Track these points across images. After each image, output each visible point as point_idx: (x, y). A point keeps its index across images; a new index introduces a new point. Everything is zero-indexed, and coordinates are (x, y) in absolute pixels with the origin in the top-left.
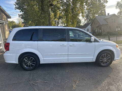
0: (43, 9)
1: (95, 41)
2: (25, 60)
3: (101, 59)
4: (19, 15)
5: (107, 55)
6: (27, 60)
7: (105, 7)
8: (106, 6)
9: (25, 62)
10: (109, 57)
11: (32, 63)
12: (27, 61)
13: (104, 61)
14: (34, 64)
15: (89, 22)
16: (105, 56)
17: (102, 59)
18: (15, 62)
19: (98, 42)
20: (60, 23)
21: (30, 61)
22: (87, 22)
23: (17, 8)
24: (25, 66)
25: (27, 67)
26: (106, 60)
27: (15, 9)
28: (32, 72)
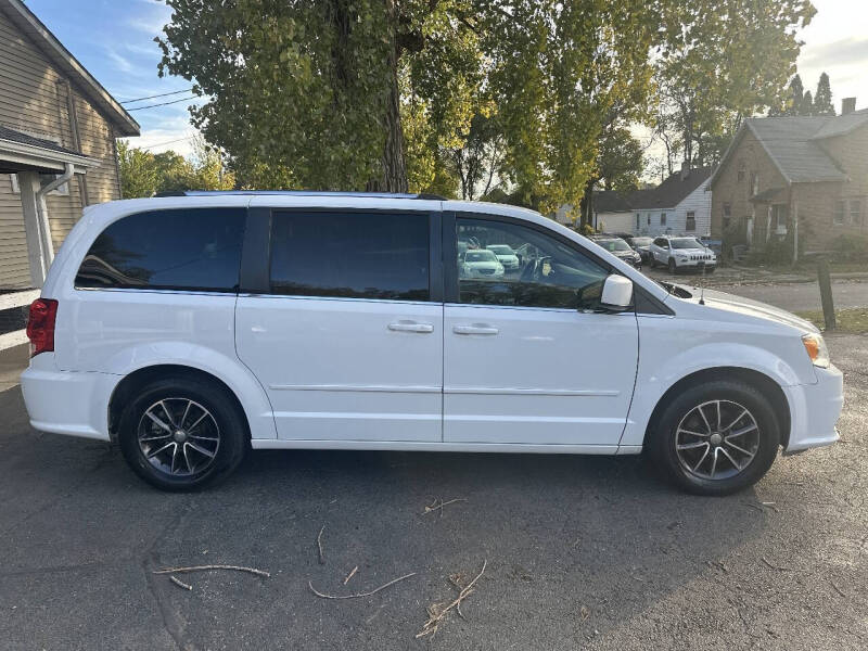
0: (342, 73)
1: (642, 302)
2: (151, 415)
3: (683, 439)
4: (197, 115)
5: (730, 412)
6: (165, 420)
7: (794, 54)
8: (802, 43)
9: (151, 433)
10: (747, 421)
11: (199, 443)
12: (166, 427)
13: (710, 457)
15: (699, 161)
16: (713, 419)
17: (696, 439)
19: (662, 309)
20: (488, 169)
21: (185, 428)
22: (686, 163)
23: (171, 66)
24: (154, 460)
25: (164, 469)
26: (723, 444)
27: (161, 75)
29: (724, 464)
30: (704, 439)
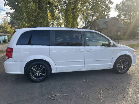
2: (33, 69)
5: (124, 61)
7: (109, 9)
9: (32, 72)
10: (126, 62)
11: (42, 73)
14: (44, 73)
16: (122, 62)
17: (120, 66)
18: (20, 71)
19: (116, 46)
20: (55, 25)
21: (39, 70)
22: (85, 25)
23: (6, 4)
24: (33, 77)
25: (35, 78)
26: (123, 66)
28: (42, 84)
29: (123, 69)
30: (121, 65)
